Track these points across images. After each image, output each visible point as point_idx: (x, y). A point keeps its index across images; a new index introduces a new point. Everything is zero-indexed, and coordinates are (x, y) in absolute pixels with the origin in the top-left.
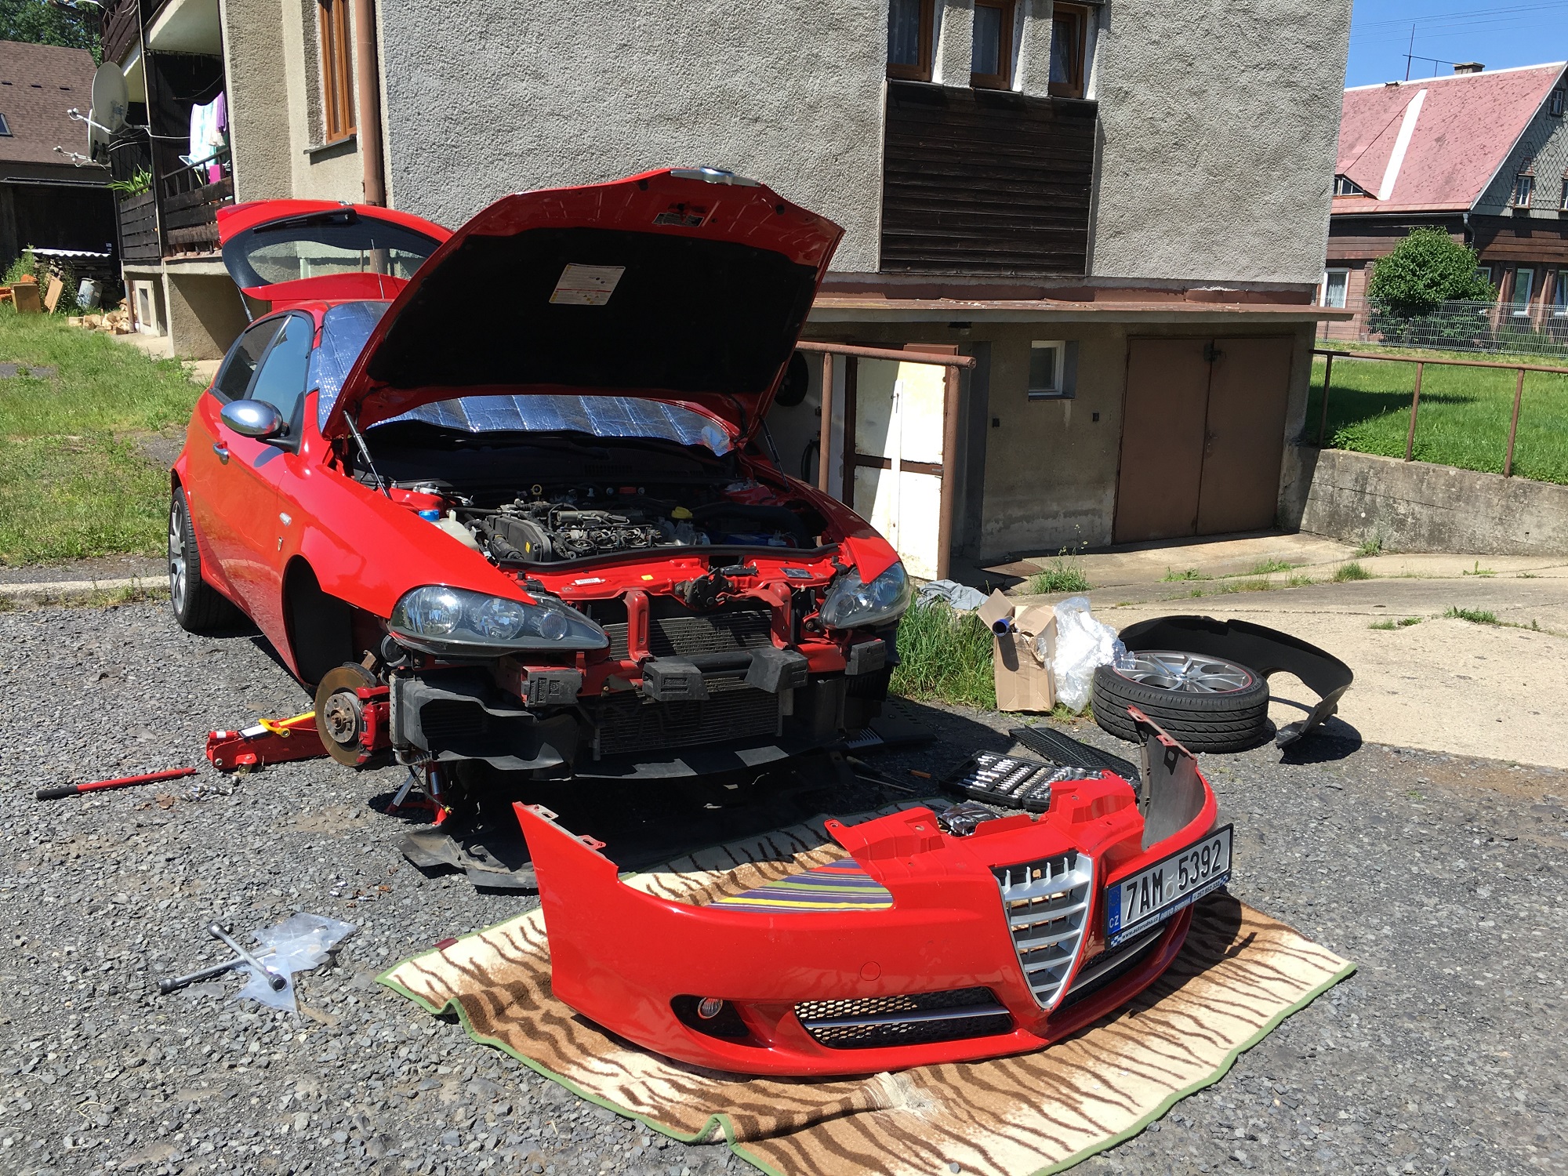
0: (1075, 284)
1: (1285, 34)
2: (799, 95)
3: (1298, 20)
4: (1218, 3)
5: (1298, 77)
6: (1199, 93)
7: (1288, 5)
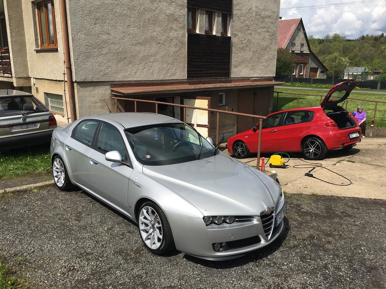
0: (227, 79)
1: (267, 20)
2: (168, 37)
3: (270, 17)
4: (254, 13)
5: (269, 30)
6: (251, 34)
7: (267, 13)
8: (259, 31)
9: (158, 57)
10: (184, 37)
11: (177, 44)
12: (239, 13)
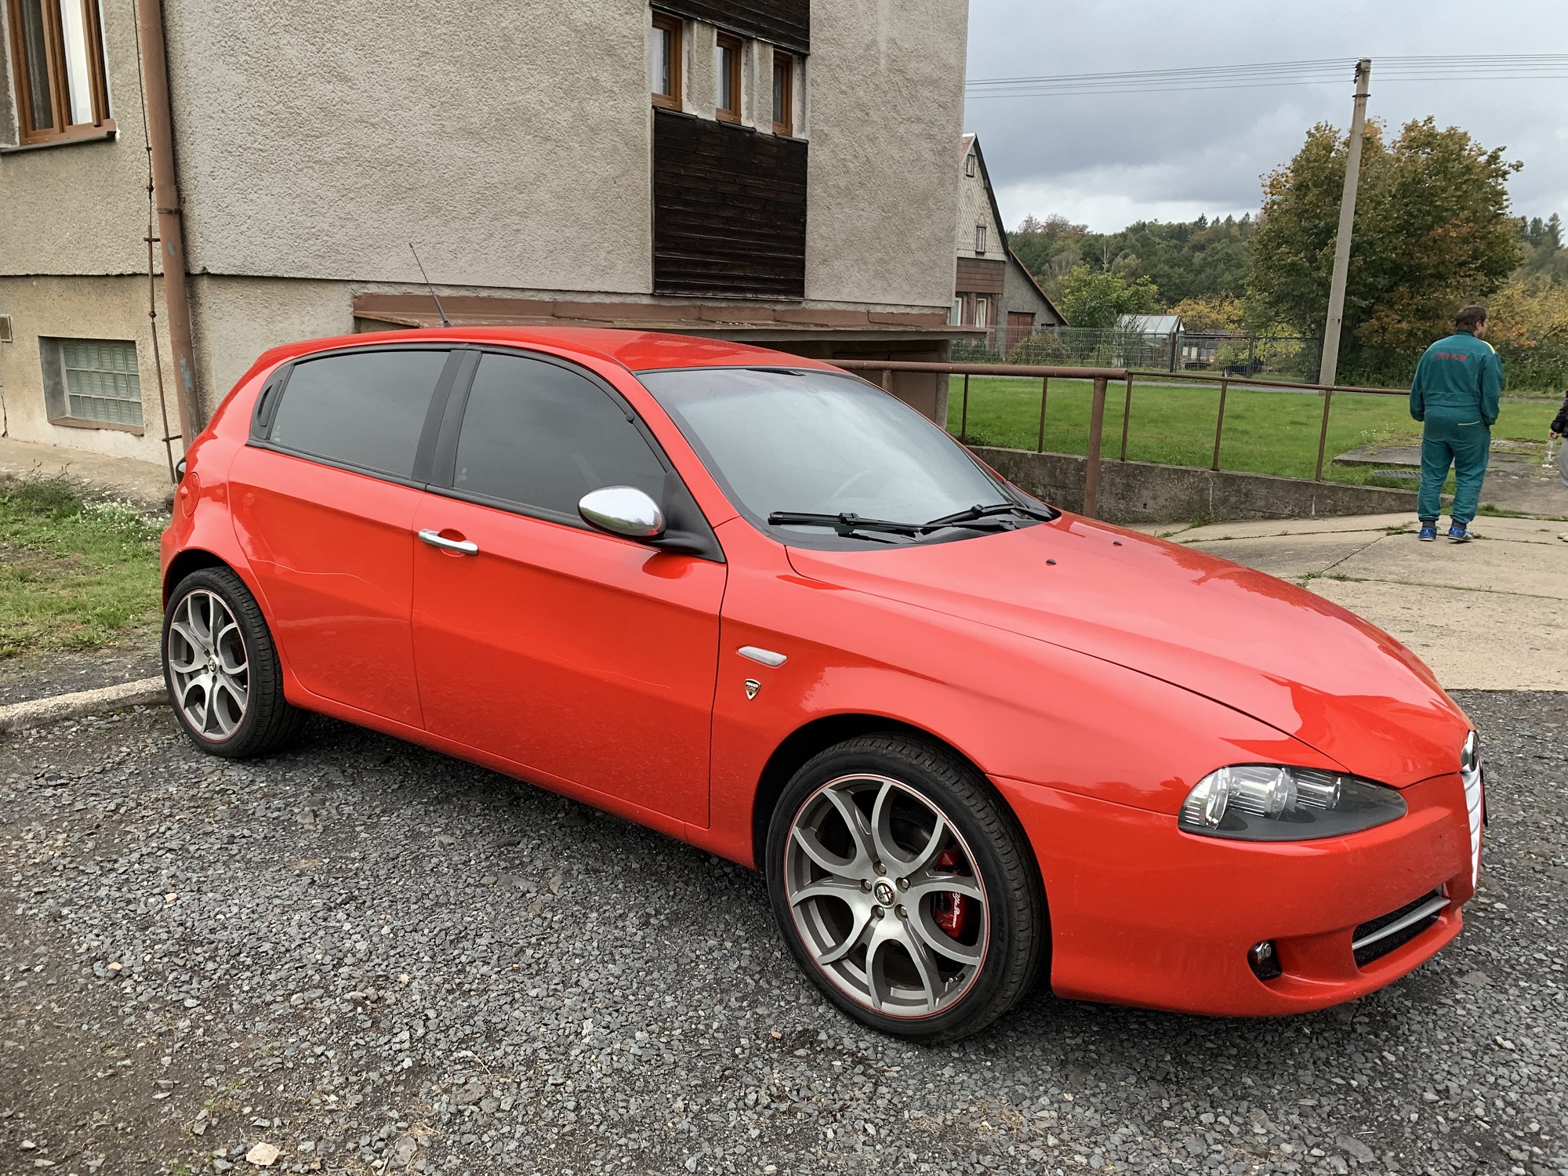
0: (797, 307)
1: (926, 93)
2: (582, 116)
3: (933, 83)
4: (883, 62)
5: (935, 131)
6: (872, 140)
7: (927, 69)
8: (901, 130)
9: (542, 195)
10: (642, 123)
11: (615, 149)
12: (835, 53)
